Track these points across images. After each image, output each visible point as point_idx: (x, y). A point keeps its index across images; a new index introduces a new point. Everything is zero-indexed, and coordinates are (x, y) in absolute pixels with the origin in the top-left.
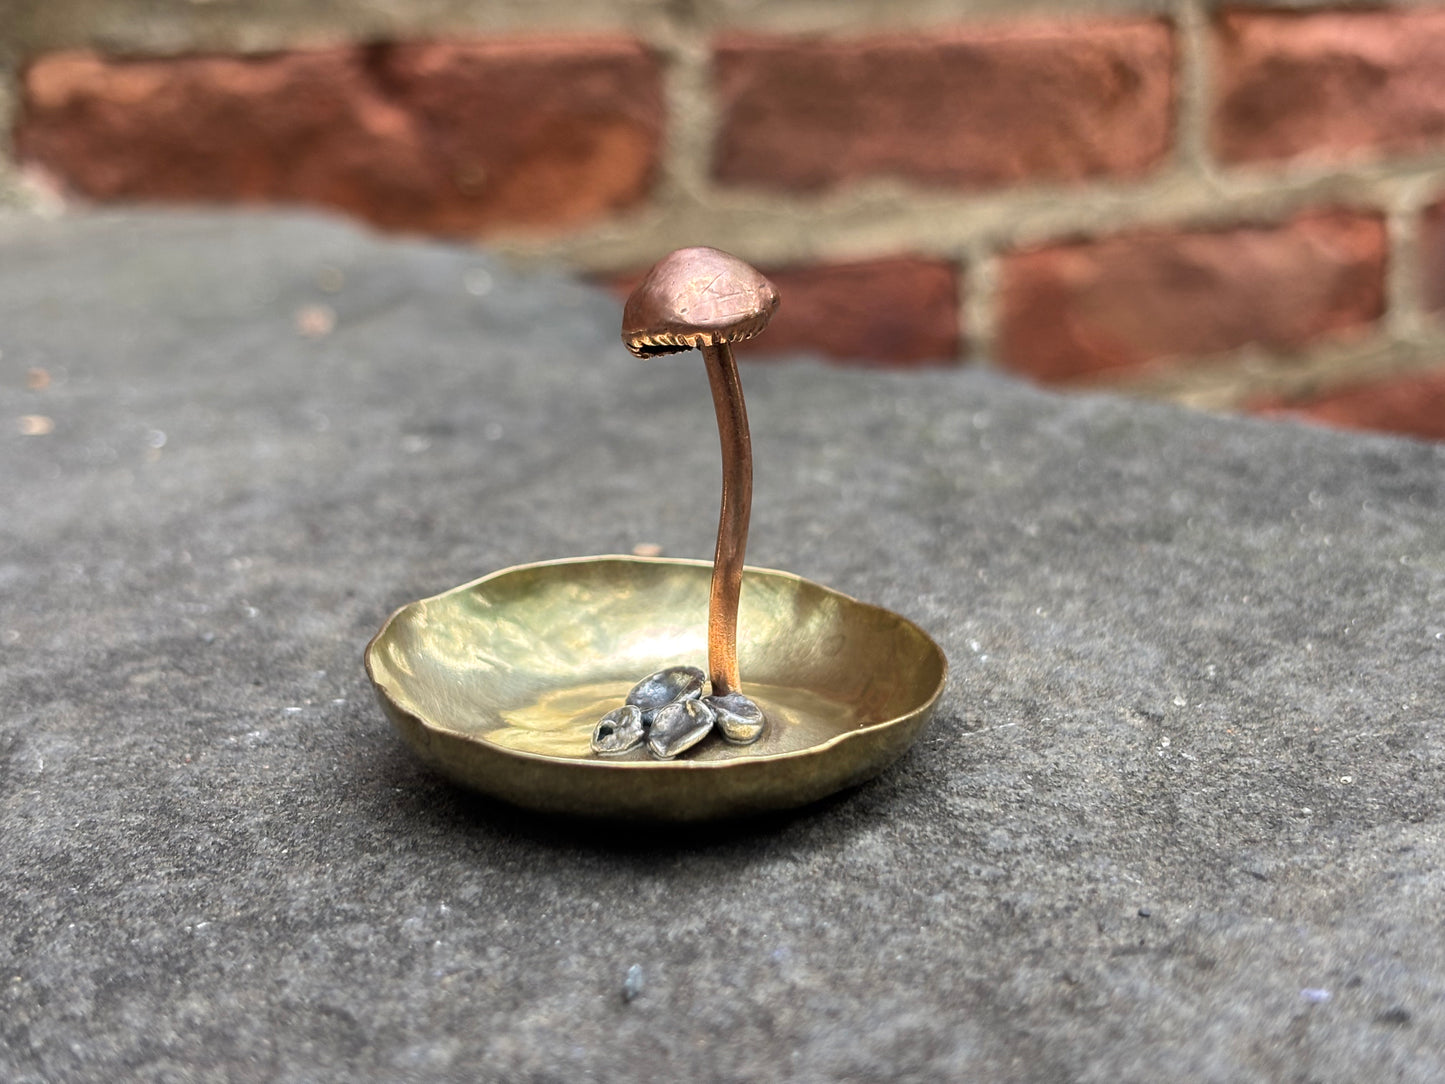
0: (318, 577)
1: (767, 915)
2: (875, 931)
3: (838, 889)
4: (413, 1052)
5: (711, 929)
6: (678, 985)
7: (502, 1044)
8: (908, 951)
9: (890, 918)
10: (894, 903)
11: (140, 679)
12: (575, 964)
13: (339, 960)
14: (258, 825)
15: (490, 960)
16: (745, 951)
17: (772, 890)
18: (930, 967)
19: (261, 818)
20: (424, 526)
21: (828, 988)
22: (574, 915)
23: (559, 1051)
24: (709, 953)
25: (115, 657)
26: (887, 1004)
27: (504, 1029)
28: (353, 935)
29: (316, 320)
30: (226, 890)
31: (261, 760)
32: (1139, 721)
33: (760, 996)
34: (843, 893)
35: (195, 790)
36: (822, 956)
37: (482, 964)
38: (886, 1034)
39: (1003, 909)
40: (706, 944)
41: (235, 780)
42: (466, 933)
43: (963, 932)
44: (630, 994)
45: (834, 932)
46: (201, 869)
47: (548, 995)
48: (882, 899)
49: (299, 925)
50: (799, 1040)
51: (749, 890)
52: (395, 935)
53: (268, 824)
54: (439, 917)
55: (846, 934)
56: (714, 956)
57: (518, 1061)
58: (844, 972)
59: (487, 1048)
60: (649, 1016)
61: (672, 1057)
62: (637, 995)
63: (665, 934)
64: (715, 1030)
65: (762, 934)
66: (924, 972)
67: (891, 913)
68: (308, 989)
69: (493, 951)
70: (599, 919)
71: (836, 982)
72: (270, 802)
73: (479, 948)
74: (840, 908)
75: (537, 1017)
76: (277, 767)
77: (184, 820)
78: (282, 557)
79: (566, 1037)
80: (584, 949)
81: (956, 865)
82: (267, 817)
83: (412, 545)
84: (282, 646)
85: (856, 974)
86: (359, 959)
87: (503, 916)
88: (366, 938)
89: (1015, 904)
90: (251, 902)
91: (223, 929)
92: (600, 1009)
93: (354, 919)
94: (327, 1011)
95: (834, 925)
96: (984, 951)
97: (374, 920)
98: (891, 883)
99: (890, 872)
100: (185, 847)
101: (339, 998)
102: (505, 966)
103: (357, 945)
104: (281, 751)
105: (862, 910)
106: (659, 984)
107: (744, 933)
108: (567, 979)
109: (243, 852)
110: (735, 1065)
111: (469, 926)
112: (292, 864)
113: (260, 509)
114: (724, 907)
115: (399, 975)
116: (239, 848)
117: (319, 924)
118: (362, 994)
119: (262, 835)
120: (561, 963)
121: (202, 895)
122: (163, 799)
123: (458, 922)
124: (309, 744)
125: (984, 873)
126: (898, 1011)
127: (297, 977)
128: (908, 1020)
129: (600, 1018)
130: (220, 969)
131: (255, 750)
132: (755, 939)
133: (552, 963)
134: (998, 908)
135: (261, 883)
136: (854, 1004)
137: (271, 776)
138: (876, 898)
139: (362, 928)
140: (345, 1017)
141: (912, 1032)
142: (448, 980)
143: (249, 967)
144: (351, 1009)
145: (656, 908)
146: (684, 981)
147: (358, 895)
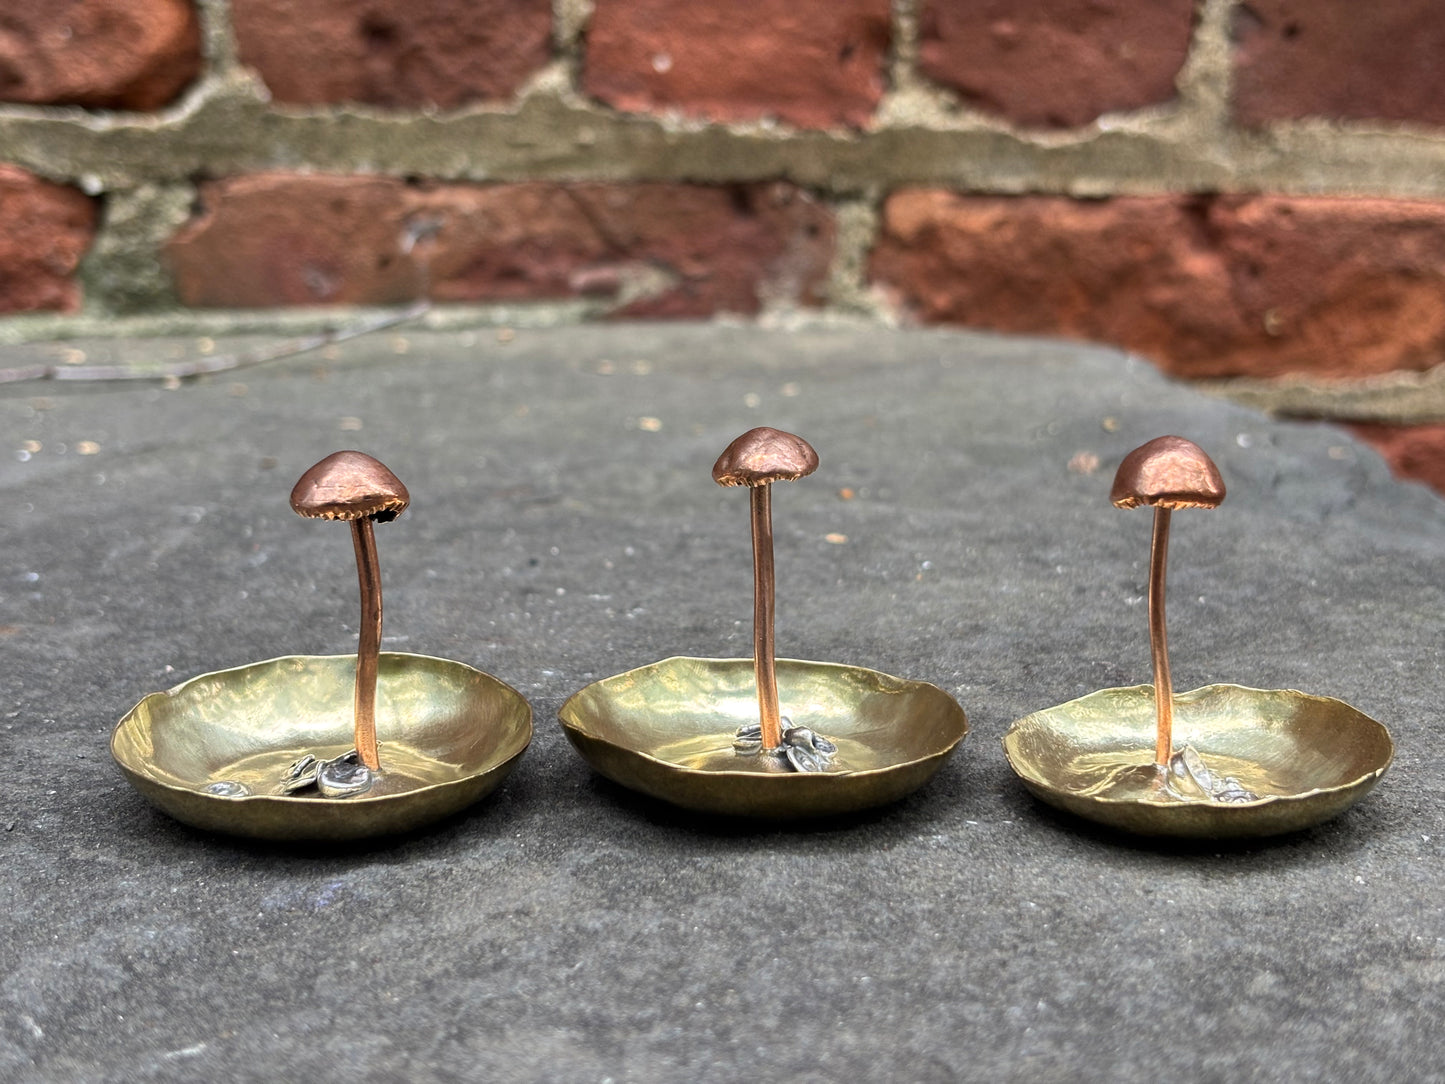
1: (1287, 1064)
5: (1239, 1065)
13: (955, 1027)
14: (923, 911)
15: (1063, 1051)
17: (1299, 1045)
19: (926, 906)
28: (973, 1011)
30: (889, 956)
31: (937, 860)
34: (1355, 1058)
35: (884, 874)
37: (1057, 1053)
41: (915, 871)
42: (1051, 1027)
46: (875, 937)
48: (1384, 1069)
49: (933, 994)
52: (1000, 1018)
53: (930, 912)
54: (1035, 1010)
63: (1202, 1061)
68: (927, 1044)
69: (1068, 1046)
70: (1156, 1039)
72: (936, 894)
73: (1058, 1040)
74: (1347, 1070)
76: (948, 867)
77: (872, 895)
80: (1136, 1059)
82: (931, 906)
84: (976, 767)
86: (969, 1029)
87: (1084, 1020)
88: (977, 1014)
90: (903, 970)
91: (879, 985)
93: (973, 998)
94: (937, 1063)
97: (988, 1002)
98: (1397, 1058)
100: (868, 917)
101: (948, 1056)
102: (1073, 1059)
103: (970, 1018)
104: (954, 855)
107: (1263, 1073)
109: (907, 930)
111: (1056, 1021)
112: (939, 946)
114: (1255, 1050)
115: (995, 1048)
116: (905, 926)
117: (948, 997)
118: (965, 1056)
119: (923, 919)
120: (1115, 1065)
121: (870, 957)
122: (860, 875)
123: (1049, 1018)
124: (976, 853)
127: (922, 1033)
130: (870, 1014)
131: (936, 850)
133: (1109, 1064)
135: (915, 957)
137: (942, 873)
138: (1380, 1068)
139: (978, 1007)
140: (948, 1069)
142: (1029, 1059)
143: (890, 1017)
144: (954, 1065)
145: (1203, 1039)
147: (982, 982)
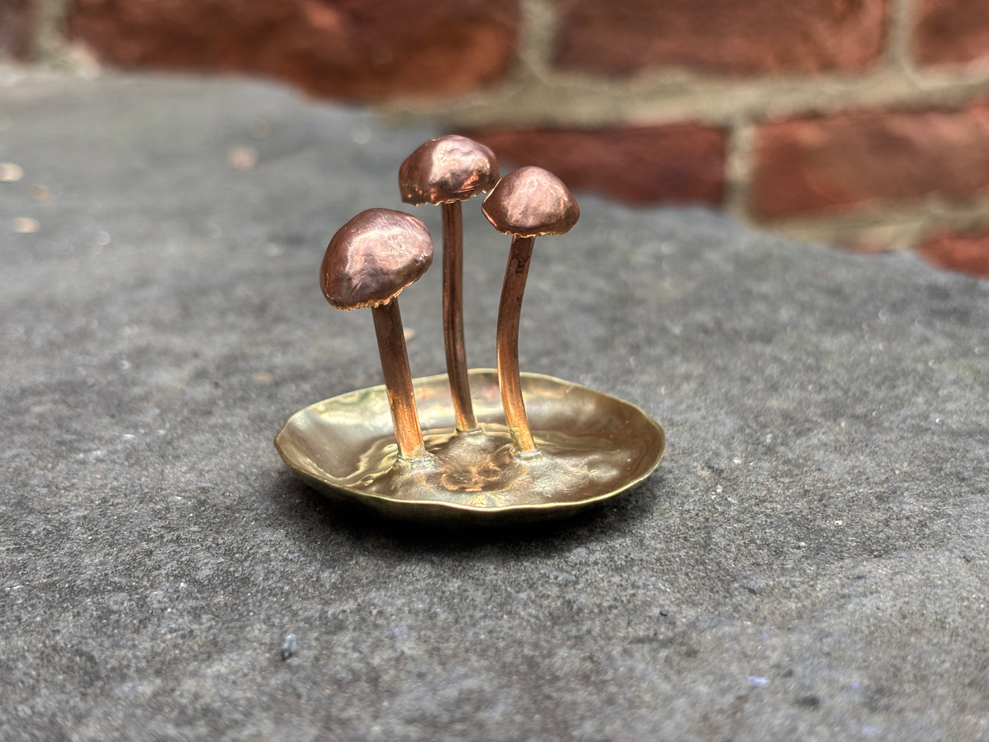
0: (177, 342)
1: (400, 602)
2: (471, 617)
3: (456, 585)
4: (127, 687)
5: (359, 609)
6: (323, 648)
7: (189, 685)
8: (490, 632)
9: (485, 608)
10: (491, 597)
11: (37, 409)
12: (257, 630)
13: (100, 618)
14: (78, 518)
15: (201, 624)
16: (376, 626)
17: (411, 583)
18: (502, 644)
19: (82, 513)
20: (260, 310)
21: (426, 656)
22: (270, 595)
23: (226, 693)
24: (351, 627)
25: (24, 392)
26: (461, 670)
27: (194, 674)
28: (117, 601)
29: (243, 157)
30: (42, 562)
31: (96, 472)
32: (706, 473)
33: (376, 661)
34: (459, 588)
35: (44, 491)
36: (429, 633)
37: (195, 627)
38: (452, 692)
39: (566, 604)
40: (352, 620)
41: (73, 485)
42: (192, 603)
43: (533, 620)
44: (287, 654)
45: (443, 616)
46: (30, 547)
47: (231, 652)
48: (484, 594)
49: (81, 591)
50: (392, 693)
51: (395, 583)
52: (143, 602)
53: (85, 517)
54: (176, 591)
55: (451, 618)
56: (354, 629)
57: (196, 697)
58: (441, 645)
59: (177, 688)
60: (294, 670)
61: (303, 701)
62: (291, 655)
63: (327, 612)
64: (339, 684)
65: (392, 615)
66: (497, 648)
67: (487, 605)
68: (72, 635)
69: (205, 618)
70: (287, 599)
71: (434, 652)
72: (92, 501)
73: (196, 614)
74: (454, 599)
75: (220, 667)
76: (106, 477)
77: (31, 511)
78: (159, 326)
79: (234, 683)
80: (267, 620)
81: (542, 571)
82: (86, 512)
83: (249, 322)
84: (137, 391)
85: (448, 647)
86: (114, 617)
87: (222, 592)
88: (122, 603)
89: (574, 602)
90: (56, 572)
91: (30, 592)
92: (265, 664)
93: (120, 589)
94: (80, 653)
95: (444, 611)
96: (542, 635)
97: (132, 590)
98: (494, 582)
99: (496, 574)
100: (25, 530)
101: (91, 646)
102: (210, 628)
103: (115, 608)
104: (111, 466)
105: (468, 601)
106: (310, 648)
107: (380, 613)
108: (248, 640)
109: (62, 537)
110: (343, 710)
111: (196, 598)
112: (92, 547)
113: (153, 292)
114: (373, 594)
115: (137, 631)
116: (60, 533)
117: (95, 591)
118: (107, 644)
119: (78, 525)
120: (248, 629)
121: (25, 566)
122: (22, 495)
123: (189, 595)
124: (132, 461)
125: (560, 578)
126: (466, 676)
127: (67, 627)
128: (471, 683)
129: (262, 670)
130: (19, 619)
131: (95, 464)
132: (387, 619)
133: (242, 628)
134: (563, 604)
135: (66, 560)
136: (439, 669)
137: (100, 482)
138: (480, 593)
139: (123, 595)
140: (91, 658)
141: (471, 692)
142: (169, 636)
143: (38, 619)
144: (96, 654)
145: (328, 592)
146: (328, 646)
147: (128, 573)
